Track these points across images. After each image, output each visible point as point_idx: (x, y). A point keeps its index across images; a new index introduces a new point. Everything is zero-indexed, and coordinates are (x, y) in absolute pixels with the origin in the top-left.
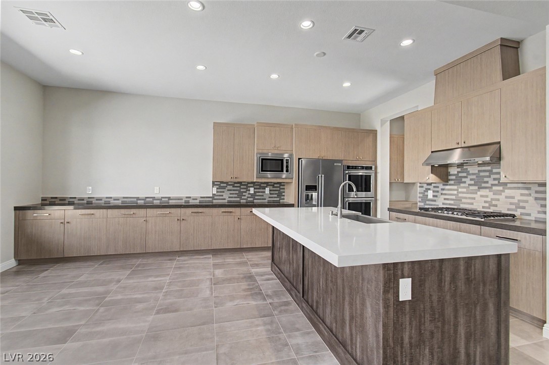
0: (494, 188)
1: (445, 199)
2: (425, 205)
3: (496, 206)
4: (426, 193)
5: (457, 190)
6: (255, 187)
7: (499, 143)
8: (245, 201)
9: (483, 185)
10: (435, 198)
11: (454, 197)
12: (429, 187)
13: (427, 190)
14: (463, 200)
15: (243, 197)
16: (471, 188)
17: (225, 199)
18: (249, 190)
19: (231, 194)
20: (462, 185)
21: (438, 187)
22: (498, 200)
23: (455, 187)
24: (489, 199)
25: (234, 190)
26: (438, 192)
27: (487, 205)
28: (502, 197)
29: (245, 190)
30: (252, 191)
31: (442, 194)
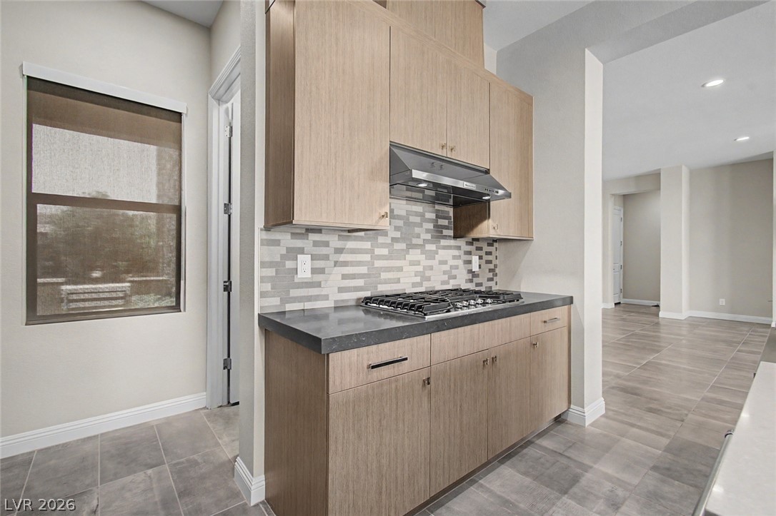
0: (427, 247)
1: (345, 277)
2: (284, 301)
4: (289, 264)
5: (371, 251)
9: (414, 241)
10: (317, 278)
11: (364, 270)
12: (298, 243)
13: (293, 253)
14: (384, 276)
16: (396, 246)
21: (326, 244)
22: (431, 268)
24: (420, 269)
26: (326, 257)
28: (435, 263)
31: (336, 264)
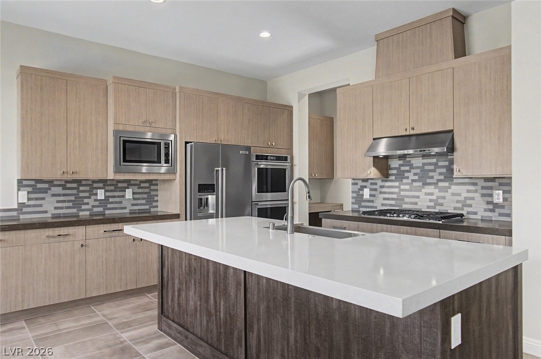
0: (440, 184)
1: (385, 199)
2: (360, 207)
3: (442, 205)
4: (361, 192)
5: (399, 187)
6: (107, 188)
7: (452, 131)
8: (88, 213)
9: (428, 181)
10: (372, 198)
11: (395, 196)
12: (364, 184)
13: (362, 188)
14: (406, 200)
15: (84, 207)
16: (415, 184)
17: (46, 212)
18: (96, 194)
19: (58, 202)
20: (404, 181)
21: (376, 184)
22: (444, 198)
23: (397, 184)
24: (434, 197)
25: (64, 195)
26: (376, 190)
27: (432, 204)
28: (448, 195)
29: (87, 194)
30: (101, 194)
31: (381, 193)
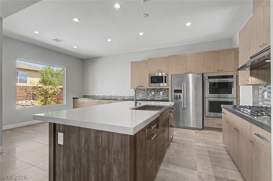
6: (155, 91)
15: (149, 97)
17: (140, 97)
18: (152, 93)
19: (142, 95)
25: (144, 93)
29: (149, 93)
30: (153, 93)
